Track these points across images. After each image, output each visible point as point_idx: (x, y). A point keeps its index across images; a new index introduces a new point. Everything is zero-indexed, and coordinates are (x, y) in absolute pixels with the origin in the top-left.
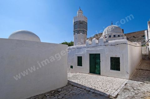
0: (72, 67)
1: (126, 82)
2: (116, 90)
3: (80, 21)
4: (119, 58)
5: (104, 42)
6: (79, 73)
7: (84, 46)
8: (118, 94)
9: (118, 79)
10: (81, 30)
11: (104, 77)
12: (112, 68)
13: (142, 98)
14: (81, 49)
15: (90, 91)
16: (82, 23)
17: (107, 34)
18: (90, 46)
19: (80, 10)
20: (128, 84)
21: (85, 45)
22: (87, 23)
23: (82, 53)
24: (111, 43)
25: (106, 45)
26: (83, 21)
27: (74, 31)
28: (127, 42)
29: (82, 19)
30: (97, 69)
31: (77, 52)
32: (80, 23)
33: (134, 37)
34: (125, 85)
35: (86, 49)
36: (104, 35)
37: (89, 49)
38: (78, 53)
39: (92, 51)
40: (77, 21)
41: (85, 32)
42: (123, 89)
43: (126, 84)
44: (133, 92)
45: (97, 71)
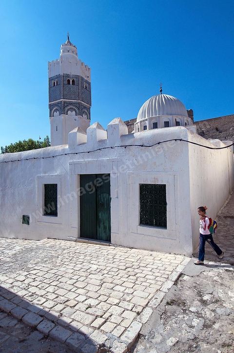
0: (26, 220)
1: (180, 270)
2: (138, 314)
3: (68, 76)
4: (163, 188)
5: (123, 136)
6: (46, 240)
7: (64, 150)
8: (139, 336)
9: (160, 255)
10: (71, 104)
11: (119, 252)
12: (146, 220)
13: (225, 349)
14: (56, 160)
15: (34, 328)
16: (73, 81)
17: (147, 118)
18: (81, 149)
19: (69, 42)
20: (185, 278)
21: (67, 147)
22: (89, 84)
23: (58, 173)
24: (141, 139)
25: (125, 147)
26: (77, 77)
27: (51, 107)
28: (186, 135)
29: (74, 71)
30: (102, 226)
31: (41, 169)
32: (69, 83)
33: (217, 129)
34: (176, 283)
35: (69, 160)
36: (141, 122)
37: (77, 159)
38: (45, 173)
39: (86, 164)
40: (58, 77)
41: (83, 110)
42: (165, 302)
43: (181, 275)
44: (198, 315)
45: (101, 230)
